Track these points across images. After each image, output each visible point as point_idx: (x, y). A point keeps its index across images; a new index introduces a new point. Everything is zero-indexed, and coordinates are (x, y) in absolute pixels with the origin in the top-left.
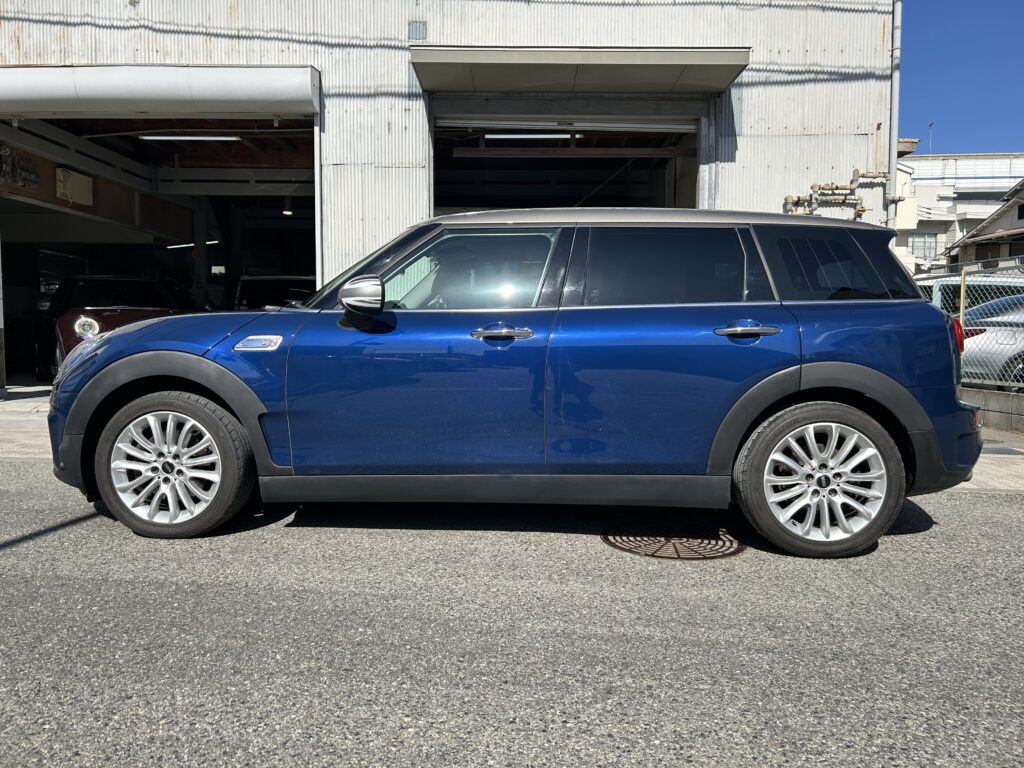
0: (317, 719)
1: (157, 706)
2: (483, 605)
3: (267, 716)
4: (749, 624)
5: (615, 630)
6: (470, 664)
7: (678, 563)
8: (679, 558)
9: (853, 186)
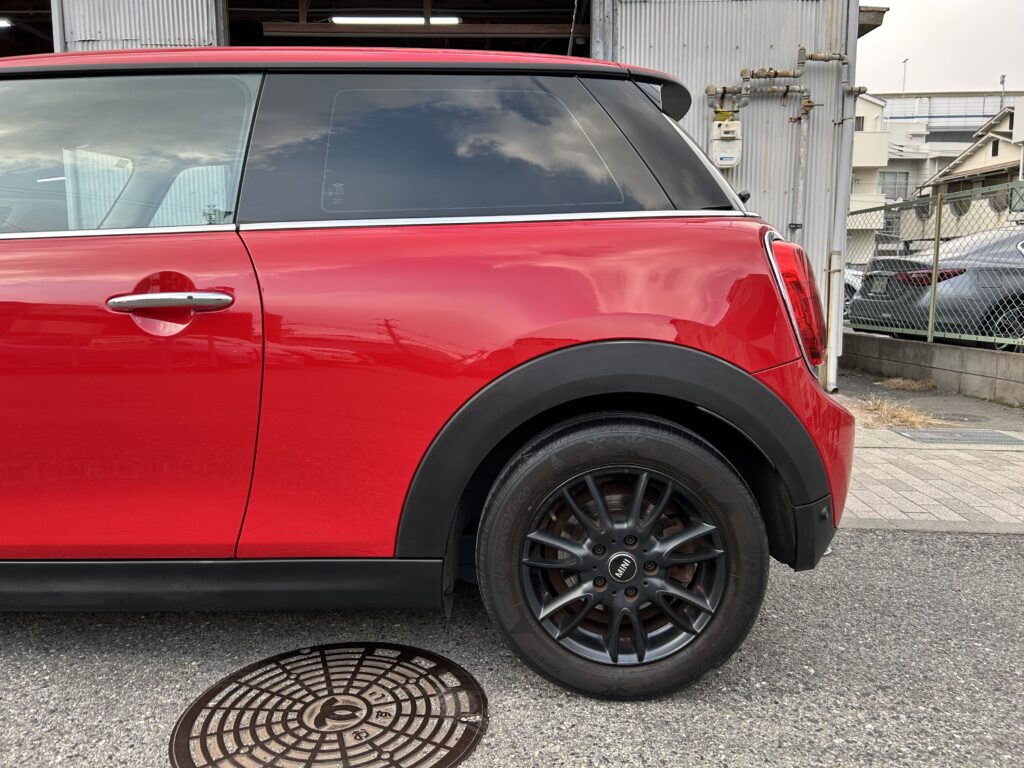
9: (798, 72)
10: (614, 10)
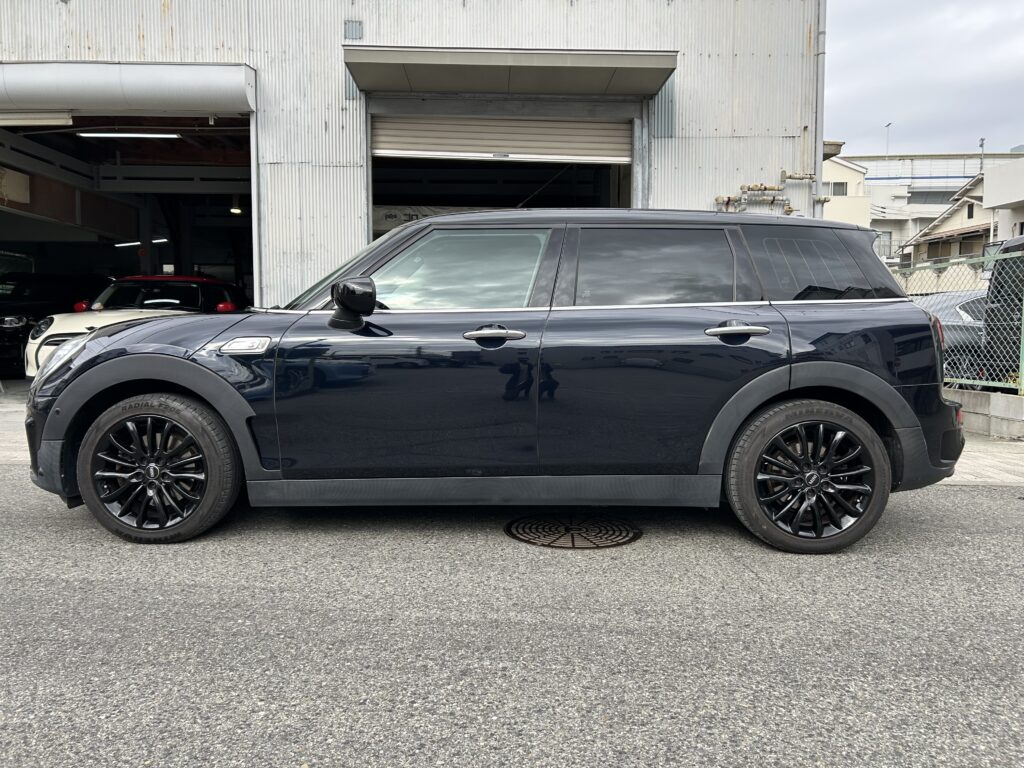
0: (172, 706)
1: (17, 697)
2: (367, 597)
3: (124, 704)
4: (619, 609)
5: (489, 616)
6: (338, 651)
7: (570, 552)
8: (573, 547)
9: (781, 187)
10: (650, 143)
